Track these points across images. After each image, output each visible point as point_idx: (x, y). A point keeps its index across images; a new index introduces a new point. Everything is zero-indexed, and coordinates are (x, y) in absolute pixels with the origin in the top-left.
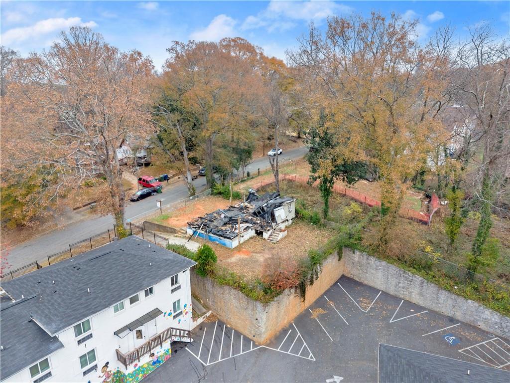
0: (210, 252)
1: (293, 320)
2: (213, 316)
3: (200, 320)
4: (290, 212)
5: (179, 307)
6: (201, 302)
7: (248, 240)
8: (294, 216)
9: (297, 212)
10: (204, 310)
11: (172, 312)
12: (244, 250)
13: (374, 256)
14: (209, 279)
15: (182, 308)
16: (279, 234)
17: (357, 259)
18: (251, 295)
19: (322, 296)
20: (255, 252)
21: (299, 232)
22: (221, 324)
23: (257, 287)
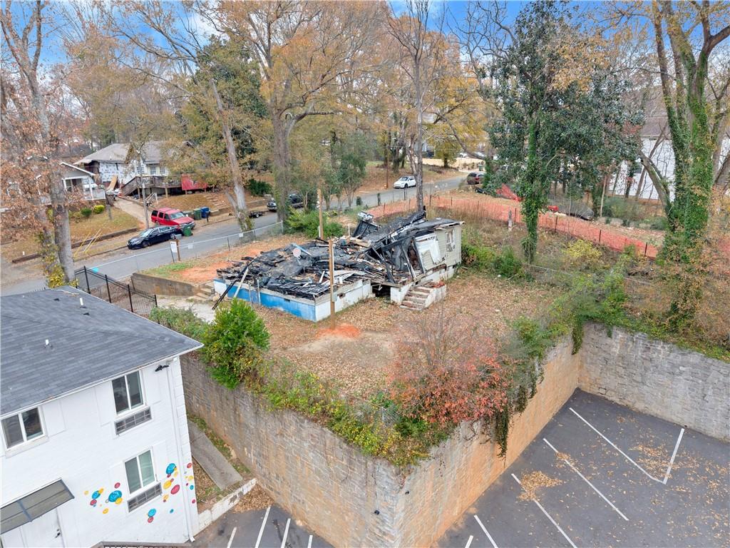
0: (248, 320)
1: (473, 505)
2: (260, 493)
3: (221, 507)
4: (450, 249)
5: (149, 474)
6: (229, 455)
7: (355, 305)
8: (459, 260)
9: (465, 252)
10: (237, 477)
11: (124, 488)
12: (345, 324)
13: (665, 341)
14: (247, 391)
15: (160, 477)
16: (428, 292)
17: (616, 350)
18: (359, 439)
19: (539, 438)
20: (371, 331)
21: (472, 290)
22: (279, 516)
23: (376, 415)
